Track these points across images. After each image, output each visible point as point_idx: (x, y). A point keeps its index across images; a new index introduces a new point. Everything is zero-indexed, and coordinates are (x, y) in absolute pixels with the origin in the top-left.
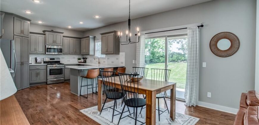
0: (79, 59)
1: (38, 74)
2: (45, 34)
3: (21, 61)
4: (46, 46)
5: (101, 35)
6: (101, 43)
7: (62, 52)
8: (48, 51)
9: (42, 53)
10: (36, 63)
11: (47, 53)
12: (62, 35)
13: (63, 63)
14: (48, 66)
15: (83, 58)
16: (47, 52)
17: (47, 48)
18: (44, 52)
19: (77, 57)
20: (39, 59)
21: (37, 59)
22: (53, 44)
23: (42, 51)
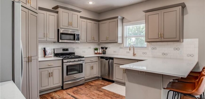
0: (96, 49)
1: (51, 75)
2: (57, 12)
3: (27, 57)
4: (58, 30)
5: (144, 14)
6: (145, 25)
7: (79, 40)
9: (54, 40)
11: (60, 41)
12: (80, 14)
13: (82, 56)
14: (64, 61)
15: (102, 48)
16: (61, 39)
18: (56, 40)
19: (93, 46)
20: (49, 49)
21: (46, 49)
23: (53, 37)
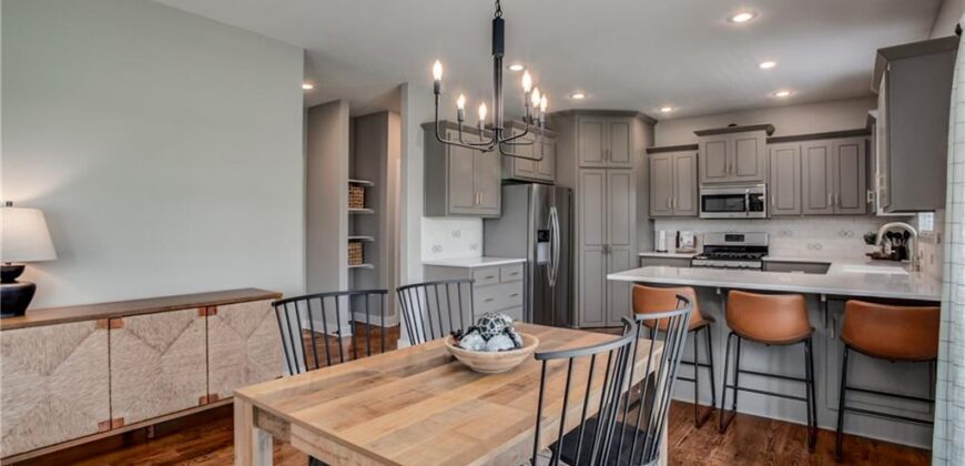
0: (871, 240)
2: (697, 147)
4: (698, 189)
7: (762, 210)
8: (707, 208)
9: (691, 213)
10: (677, 252)
11: (703, 215)
12: (764, 135)
16: (704, 210)
17: (704, 197)
18: (694, 212)
20: (689, 235)
21: (681, 236)
22: (725, 180)
23: (689, 207)
